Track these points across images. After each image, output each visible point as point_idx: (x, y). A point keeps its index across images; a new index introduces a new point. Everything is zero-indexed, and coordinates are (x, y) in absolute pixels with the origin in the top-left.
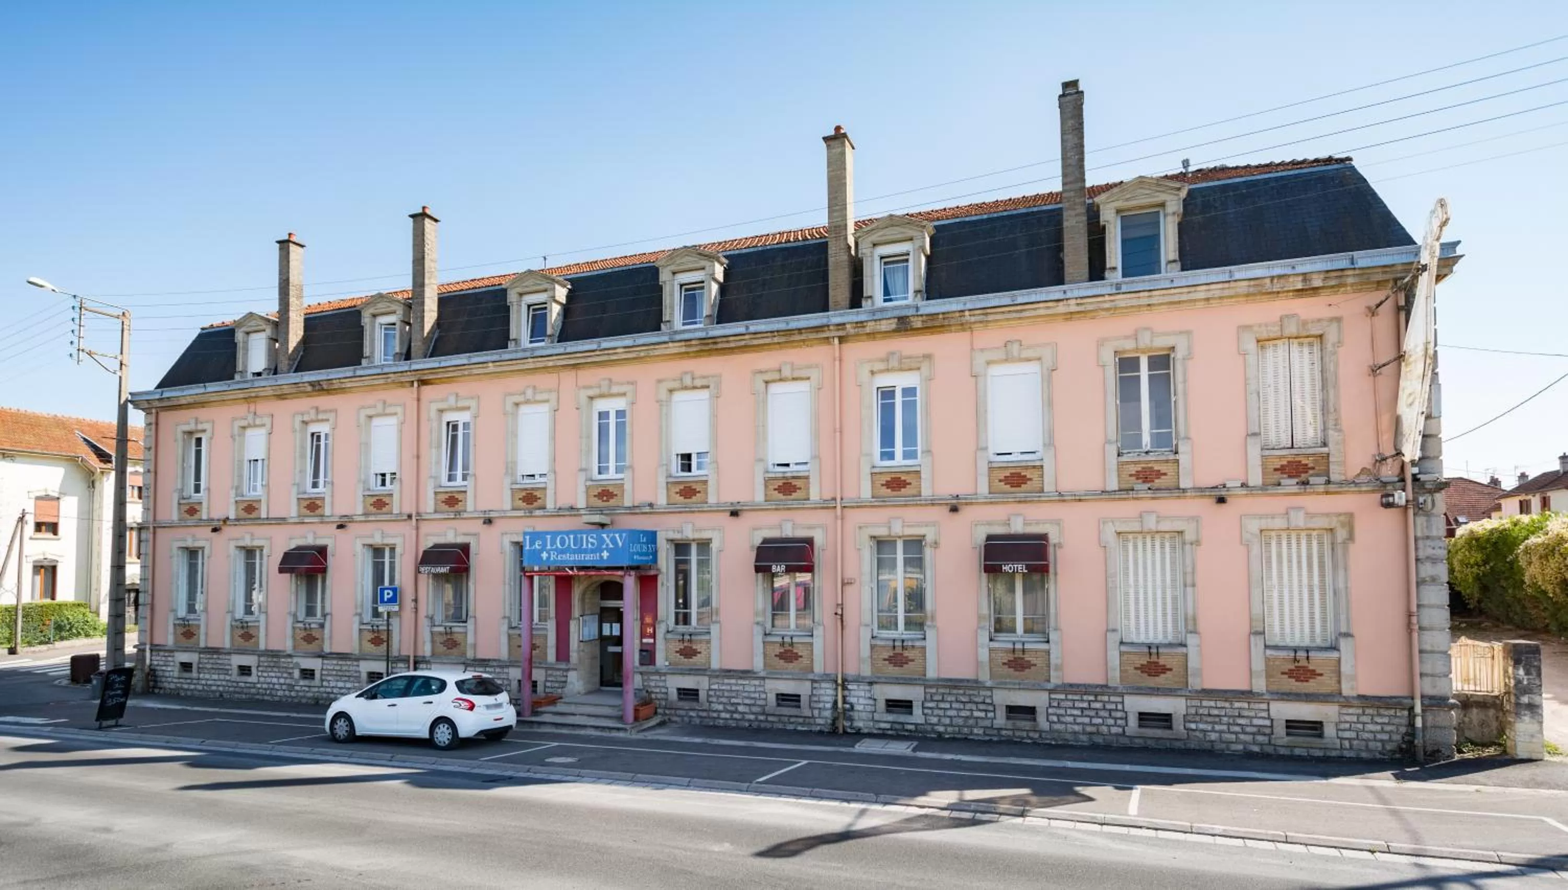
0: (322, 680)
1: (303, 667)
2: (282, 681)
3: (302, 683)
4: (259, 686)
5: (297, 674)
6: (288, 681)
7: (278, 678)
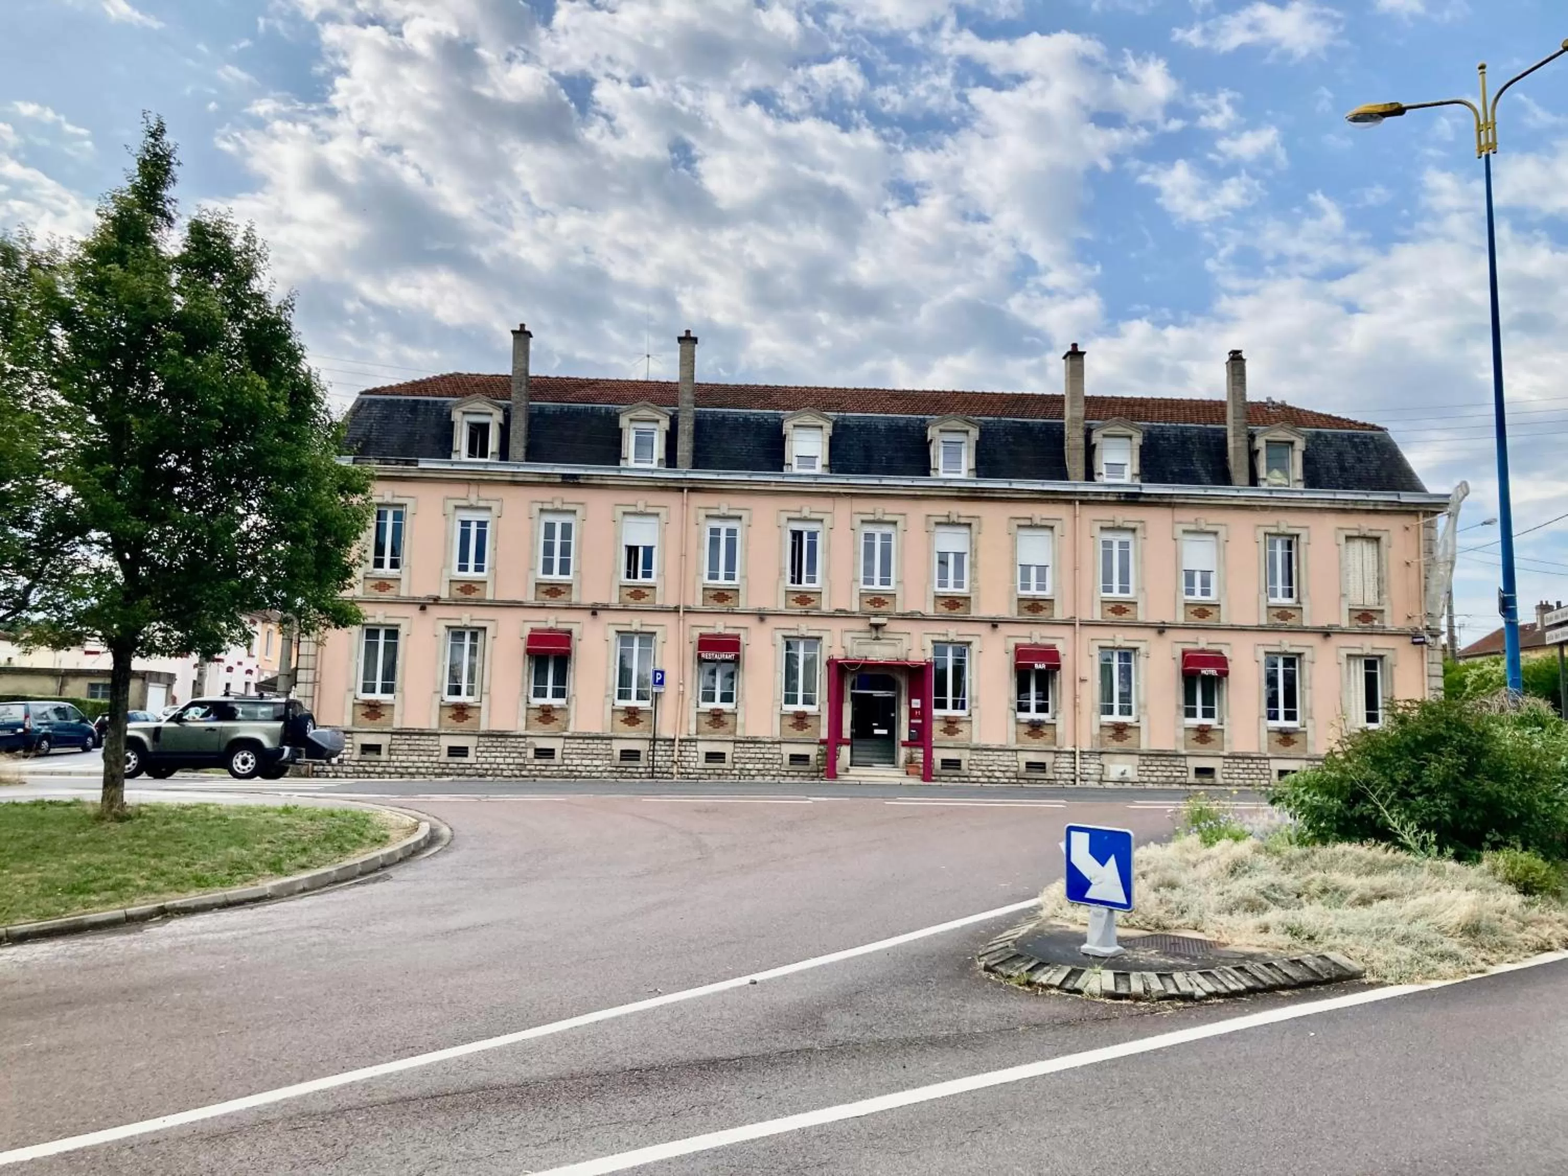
0: (563, 759)
1: (539, 747)
2: (510, 761)
3: (537, 762)
4: (478, 766)
5: (531, 753)
6: (521, 761)
7: (505, 757)
